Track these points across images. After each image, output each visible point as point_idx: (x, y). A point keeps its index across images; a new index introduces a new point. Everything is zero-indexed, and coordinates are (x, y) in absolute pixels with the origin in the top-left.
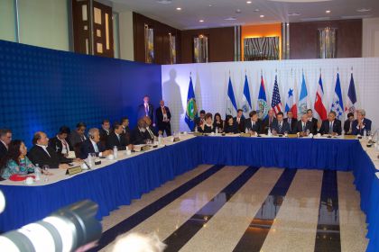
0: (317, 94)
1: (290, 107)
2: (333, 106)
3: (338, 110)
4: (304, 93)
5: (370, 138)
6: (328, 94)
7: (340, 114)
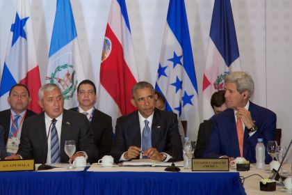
0: (109, 33)
1: (18, 75)
2: (161, 71)
3: (179, 85)
4: (66, 28)
5: (275, 165)
6: (147, 35)
7: (187, 99)
